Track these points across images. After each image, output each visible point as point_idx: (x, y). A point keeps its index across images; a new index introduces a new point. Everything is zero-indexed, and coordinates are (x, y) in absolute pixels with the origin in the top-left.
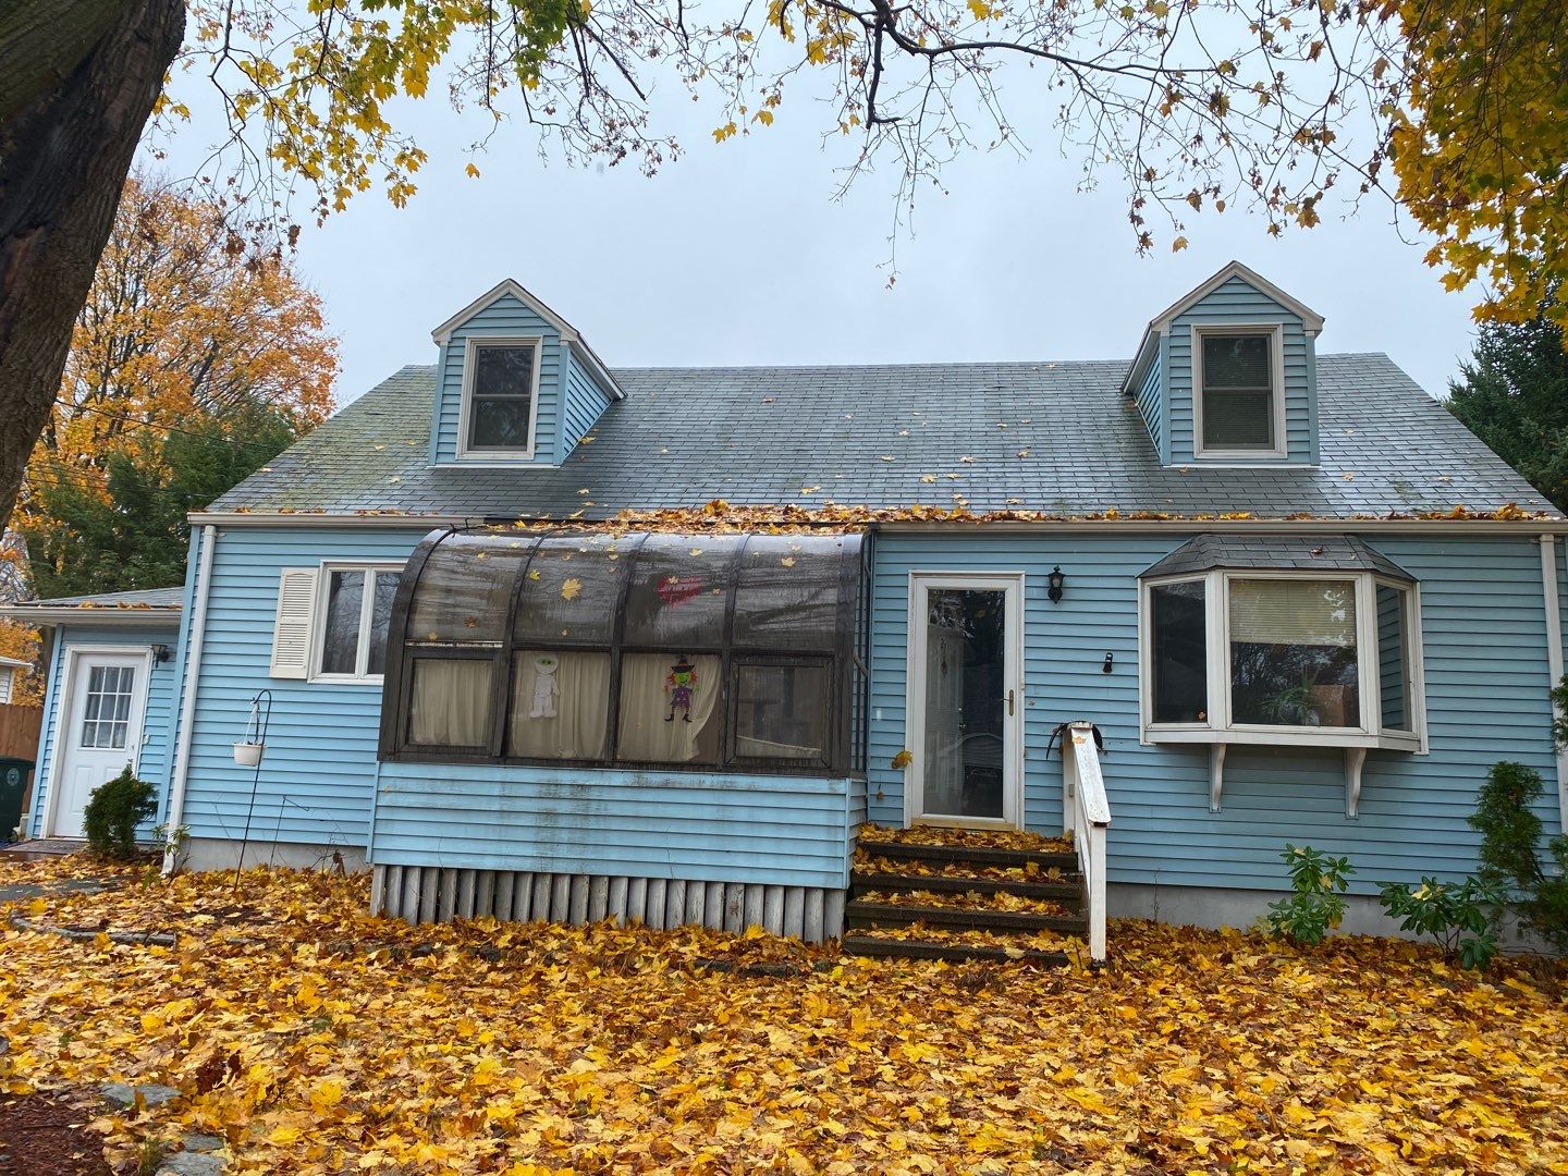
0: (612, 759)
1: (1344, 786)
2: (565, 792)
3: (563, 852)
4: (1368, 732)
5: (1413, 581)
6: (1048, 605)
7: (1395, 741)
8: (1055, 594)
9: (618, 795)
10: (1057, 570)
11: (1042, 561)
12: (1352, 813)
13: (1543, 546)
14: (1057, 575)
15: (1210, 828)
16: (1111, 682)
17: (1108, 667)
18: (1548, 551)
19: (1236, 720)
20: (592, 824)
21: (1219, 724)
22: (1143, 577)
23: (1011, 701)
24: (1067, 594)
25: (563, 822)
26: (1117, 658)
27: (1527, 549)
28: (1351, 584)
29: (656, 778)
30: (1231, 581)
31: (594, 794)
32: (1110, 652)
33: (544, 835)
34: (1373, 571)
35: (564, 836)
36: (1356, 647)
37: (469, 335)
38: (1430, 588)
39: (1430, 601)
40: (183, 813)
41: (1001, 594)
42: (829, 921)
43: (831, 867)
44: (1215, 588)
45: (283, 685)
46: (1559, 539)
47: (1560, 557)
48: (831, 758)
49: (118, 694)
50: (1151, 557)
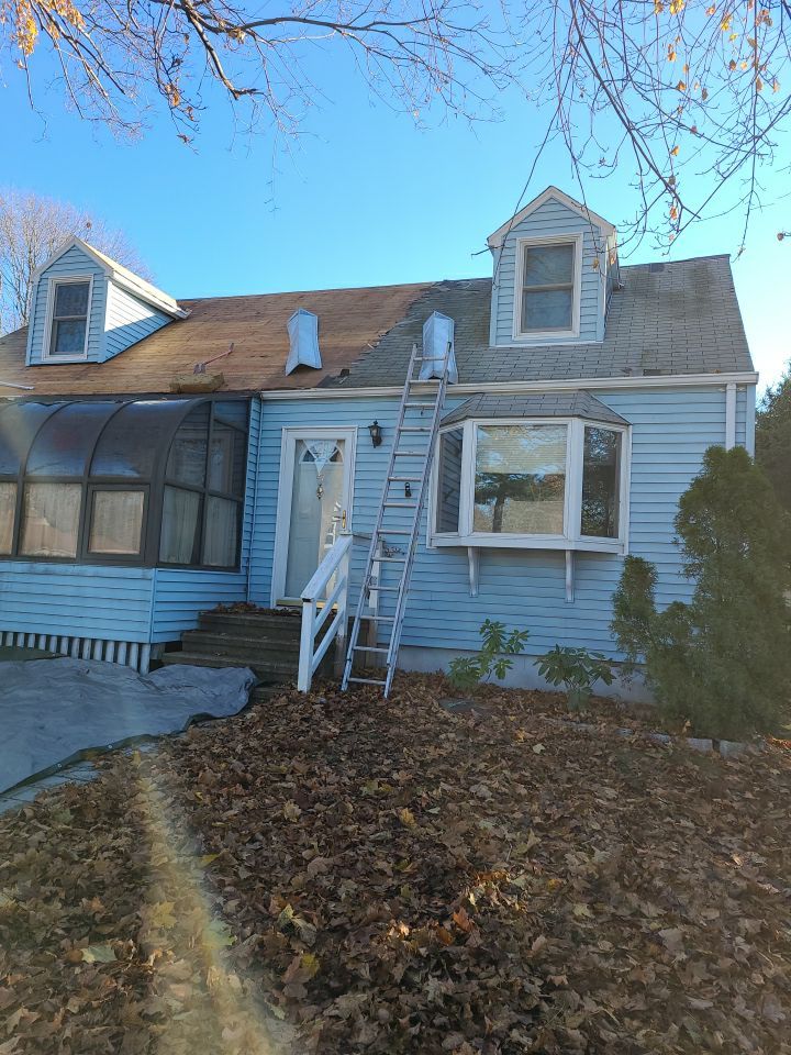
0: (13, 555)
4: (567, 538)
5: (628, 425)
6: (371, 449)
7: (597, 544)
8: (377, 441)
9: (19, 578)
10: (376, 423)
11: (365, 417)
12: (569, 598)
13: (729, 392)
14: (375, 426)
15: (469, 608)
16: (409, 503)
17: (407, 493)
18: (730, 396)
19: (479, 530)
21: (467, 533)
23: (344, 518)
24: (383, 441)
26: (413, 486)
27: (713, 397)
28: (566, 428)
29: (40, 567)
30: (479, 428)
31: (5, 577)
32: (407, 481)
34: (581, 417)
36: (565, 475)
37: (50, 276)
38: (641, 430)
39: (639, 439)
41: (343, 442)
42: (141, 664)
43: (142, 629)
44: (468, 433)
46: (741, 387)
47: (741, 402)
48: (145, 554)
50: (444, 410)
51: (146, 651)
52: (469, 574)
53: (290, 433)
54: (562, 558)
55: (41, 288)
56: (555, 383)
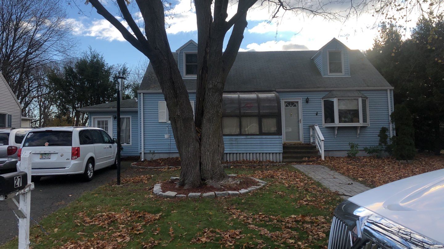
0: (240, 134)
1: (357, 132)
2: (233, 140)
3: (233, 149)
4: (361, 124)
5: (367, 98)
6: (306, 104)
7: (365, 124)
8: (307, 102)
11: (305, 96)
12: (358, 137)
14: (308, 98)
15: (335, 140)
16: (318, 117)
17: (317, 114)
18: (389, 92)
19: (339, 122)
20: (239, 145)
21: (337, 123)
22: (322, 99)
23: (300, 121)
24: (309, 102)
25: (234, 145)
27: (385, 92)
28: (358, 99)
30: (338, 99)
31: (239, 140)
32: (317, 112)
33: (231, 147)
34: (361, 97)
35: (234, 147)
36: (358, 110)
37: (184, 51)
38: (370, 99)
39: (370, 101)
40: (144, 149)
41: (297, 102)
42: (280, 158)
43: (280, 149)
44: (335, 101)
45: (161, 124)
46: (391, 90)
47: (390, 93)
48: (279, 132)
49: (104, 126)
50: (324, 94)
51: (281, 155)
52: (334, 133)
53: (283, 100)
54: (355, 128)
55: (181, 55)
56: (351, 88)
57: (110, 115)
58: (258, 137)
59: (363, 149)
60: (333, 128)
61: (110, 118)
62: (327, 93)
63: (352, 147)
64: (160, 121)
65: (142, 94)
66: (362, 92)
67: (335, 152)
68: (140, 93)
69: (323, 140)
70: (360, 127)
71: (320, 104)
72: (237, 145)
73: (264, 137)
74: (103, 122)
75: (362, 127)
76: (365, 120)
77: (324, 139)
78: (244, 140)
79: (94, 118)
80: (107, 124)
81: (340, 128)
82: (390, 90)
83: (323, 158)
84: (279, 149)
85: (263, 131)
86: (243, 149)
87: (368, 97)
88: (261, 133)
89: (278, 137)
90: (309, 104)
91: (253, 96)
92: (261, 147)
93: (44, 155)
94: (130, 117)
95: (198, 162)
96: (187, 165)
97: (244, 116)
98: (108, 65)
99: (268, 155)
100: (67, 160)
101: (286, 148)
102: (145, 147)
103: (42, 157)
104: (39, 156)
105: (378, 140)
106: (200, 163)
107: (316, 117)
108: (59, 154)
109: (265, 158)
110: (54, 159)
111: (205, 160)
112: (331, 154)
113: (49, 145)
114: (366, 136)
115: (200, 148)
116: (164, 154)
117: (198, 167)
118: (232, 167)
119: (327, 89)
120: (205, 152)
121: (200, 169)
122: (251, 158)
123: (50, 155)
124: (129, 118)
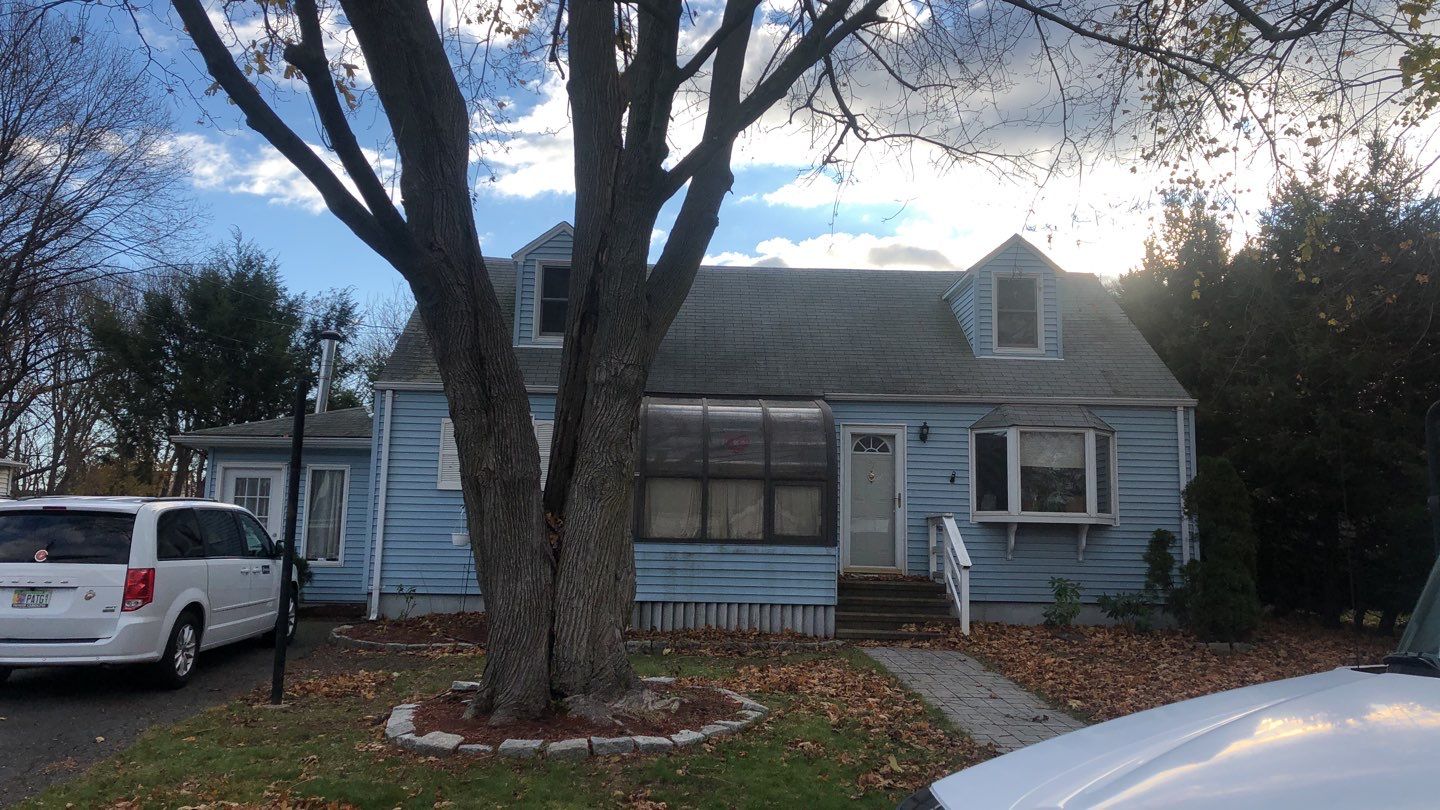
0: (703, 538)
1: (1077, 543)
2: (680, 557)
3: (679, 590)
4: (1090, 515)
5: (1113, 432)
6: (921, 444)
7: (1104, 518)
8: (923, 437)
9: (710, 558)
10: (925, 423)
11: (917, 417)
12: (1081, 559)
13: (1178, 414)
14: (925, 427)
15: (1007, 569)
16: (955, 488)
17: (952, 480)
18: (1180, 415)
19: (1023, 510)
20: (696, 574)
21: (1015, 512)
22: (972, 428)
23: (899, 500)
24: (930, 438)
25: (679, 574)
26: (958, 474)
27: (1167, 414)
28: (1083, 435)
29: (731, 548)
30: (1021, 433)
31: (695, 558)
32: (955, 471)
33: (670, 581)
34: (1094, 428)
35: (680, 581)
36: (1085, 469)
37: (537, 258)
38: (1122, 435)
39: (1121, 442)
40: (381, 578)
41: (892, 437)
42: (827, 622)
43: (827, 593)
44: (1013, 437)
45: (446, 494)
46: (1186, 409)
47: (1186, 419)
48: (827, 535)
49: (258, 497)
50: (975, 416)
51: (832, 612)
52: (1006, 543)
53: (847, 429)
54: (1074, 529)
55: (527, 269)
56: (1061, 399)
57: (279, 460)
58: (760, 549)
59: (1095, 601)
60: (1003, 527)
61: (280, 469)
62: (987, 411)
63: (1061, 592)
64: (440, 486)
65: (389, 393)
66: (1098, 413)
67: (1008, 609)
68: (383, 391)
69: (966, 567)
70: (1087, 528)
71: (963, 446)
72: (688, 574)
73: (779, 549)
74: (253, 481)
75: (1093, 527)
76: (1103, 506)
77: (970, 564)
78: (716, 558)
79: (226, 469)
80: (266, 490)
81: (1023, 527)
82: (1184, 407)
83: (965, 629)
84: (823, 593)
85: (778, 531)
86: (710, 591)
87: (1114, 427)
88: (771, 536)
89: (823, 550)
90: (929, 445)
91: (752, 411)
92: (766, 583)
93: (26, 593)
94: (346, 468)
95: (546, 631)
96: (507, 642)
97: (716, 478)
98: (286, 293)
99: (788, 612)
100: (104, 611)
101: (849, 587)
102: (386, 575)
103: (20, 601)
104: (11, 596)
105: (1144, 572)
106: (552, 636)
107: (950, 488)
108: (82, 592)
109: (777, 622)
110: (59, 608)
111: (568, 626)
112: (993, 615)
113: (50, 559)
114: (1104, 556)
115: (555, 583)
116: (446, 599)
117: (543, 650)
118: (667, 651)
119: (986, 398)
120: (572, 599)
121: (550, 655)
122: (732, 620)
123: (46, 593)
124: (343, 472)
